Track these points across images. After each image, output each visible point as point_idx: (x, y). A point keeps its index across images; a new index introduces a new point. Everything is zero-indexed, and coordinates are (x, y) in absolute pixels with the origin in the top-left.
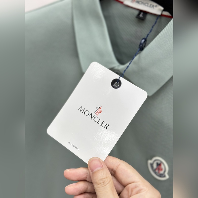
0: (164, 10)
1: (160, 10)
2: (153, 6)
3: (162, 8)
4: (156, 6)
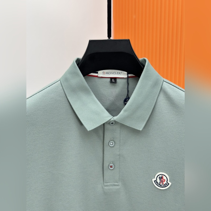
0: (128, 74)
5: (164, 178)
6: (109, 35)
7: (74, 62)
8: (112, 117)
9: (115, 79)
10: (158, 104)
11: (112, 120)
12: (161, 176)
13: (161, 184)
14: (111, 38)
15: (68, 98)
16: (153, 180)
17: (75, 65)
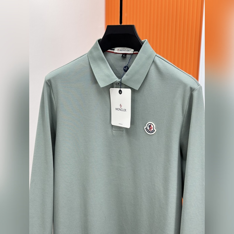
0: (134, 51)
1: (132, 51)
2: (129, 50)
3: (133, 50)
4: (130, 50)
5: (152, 126)
6: (121, 22)
7: (97, 41)
8: (118, 79)
9: (126, 54)
10: (150, 72)
11: (118, 81)
12: (150, 124)
13: (150, 131)
14: (122, 24)
15: (91, 65)
16: (145, 128)
17: (97, 43)
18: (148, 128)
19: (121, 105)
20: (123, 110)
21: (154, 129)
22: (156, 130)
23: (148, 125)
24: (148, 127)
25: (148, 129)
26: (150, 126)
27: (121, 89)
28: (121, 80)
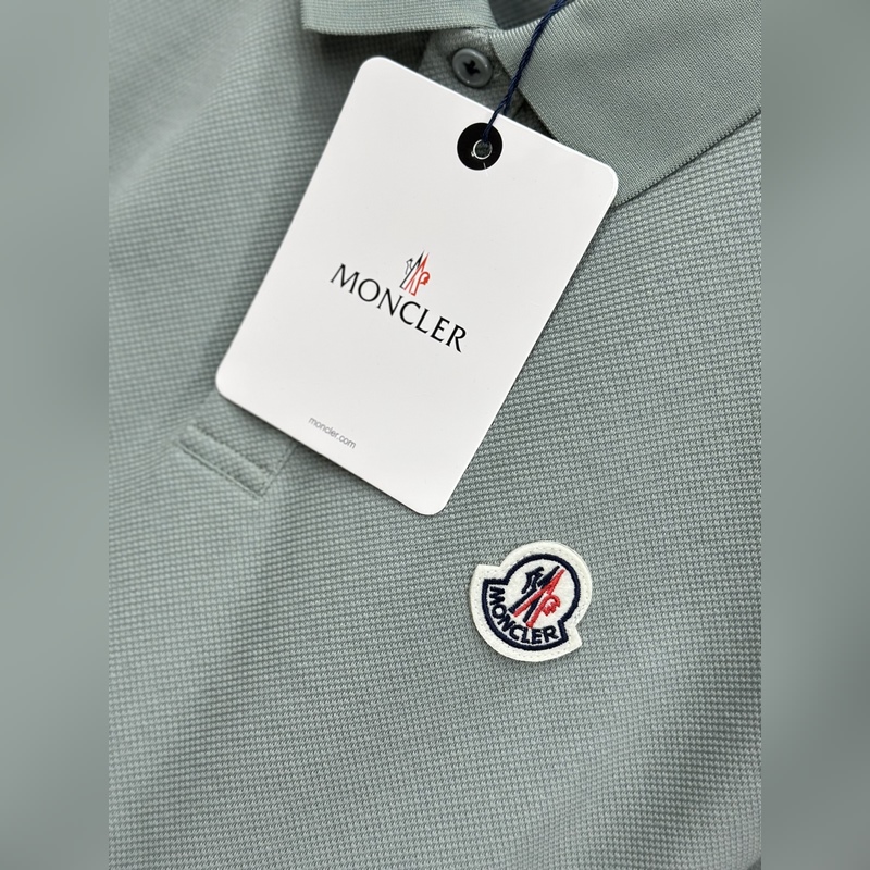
5: (564, 589)
8: (491, 22)
11: (479, 32)
13: (518, 619)
16: (485, 571)
18: (513, 593)
19: (420, 263)
20: (429, 324)
21: (570, 625)
22: (575, 642)
23: (532, 566)
24: (519, 579)
25: (509, 602)
26: (540, 582)
27: (504, 125)
28: (540, 30)
